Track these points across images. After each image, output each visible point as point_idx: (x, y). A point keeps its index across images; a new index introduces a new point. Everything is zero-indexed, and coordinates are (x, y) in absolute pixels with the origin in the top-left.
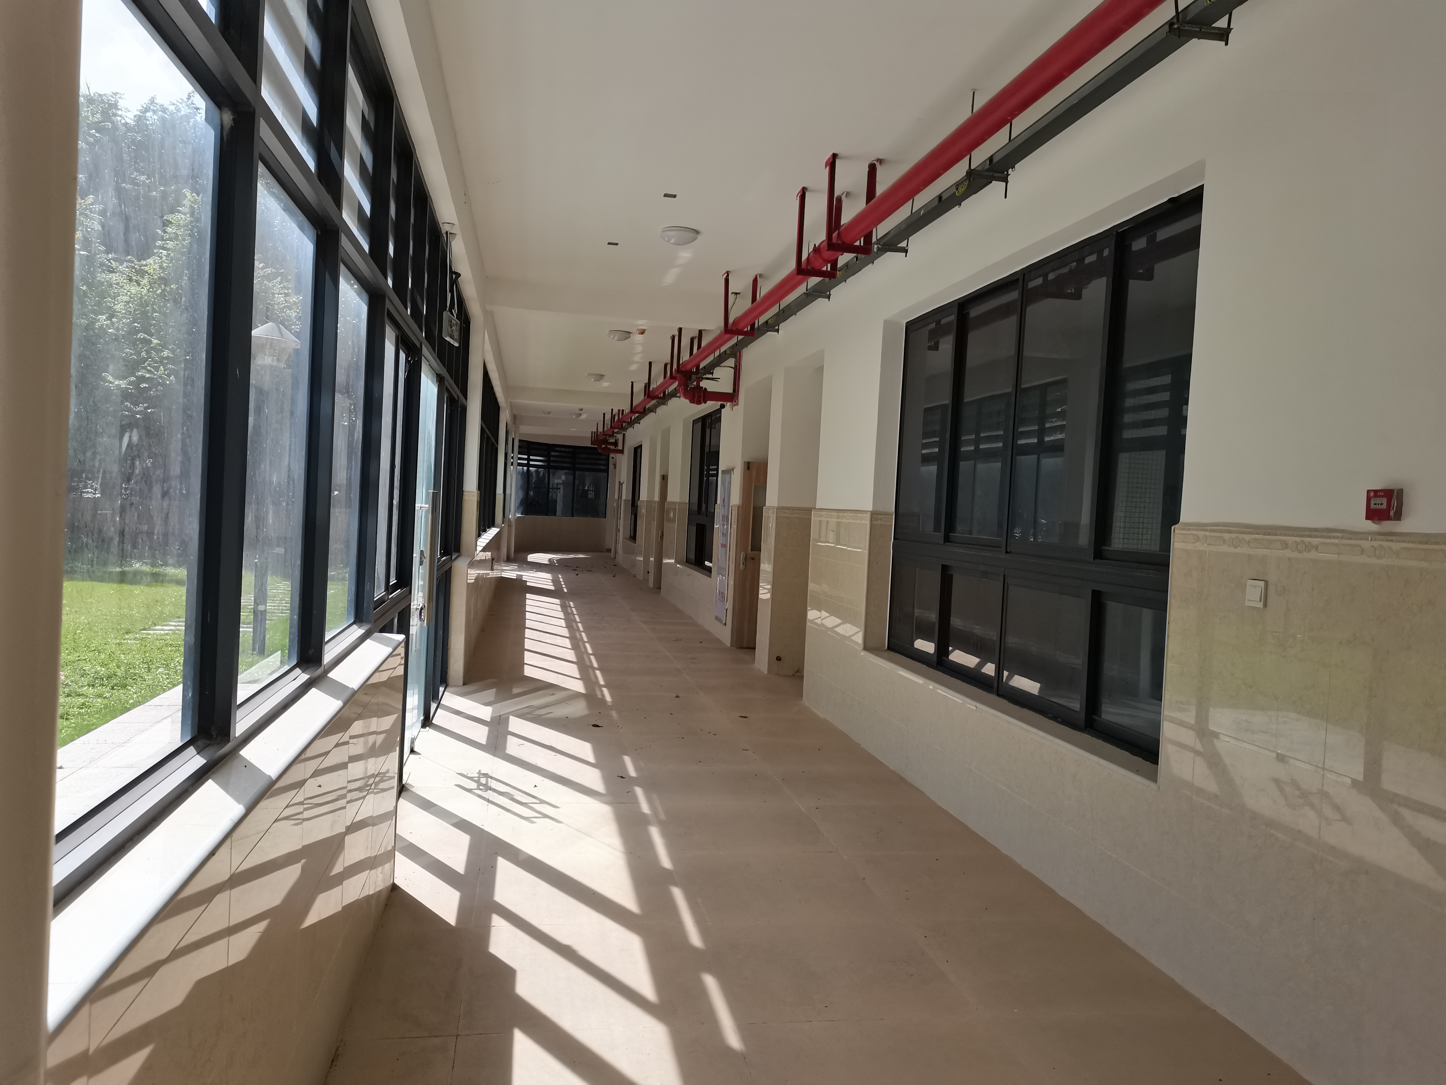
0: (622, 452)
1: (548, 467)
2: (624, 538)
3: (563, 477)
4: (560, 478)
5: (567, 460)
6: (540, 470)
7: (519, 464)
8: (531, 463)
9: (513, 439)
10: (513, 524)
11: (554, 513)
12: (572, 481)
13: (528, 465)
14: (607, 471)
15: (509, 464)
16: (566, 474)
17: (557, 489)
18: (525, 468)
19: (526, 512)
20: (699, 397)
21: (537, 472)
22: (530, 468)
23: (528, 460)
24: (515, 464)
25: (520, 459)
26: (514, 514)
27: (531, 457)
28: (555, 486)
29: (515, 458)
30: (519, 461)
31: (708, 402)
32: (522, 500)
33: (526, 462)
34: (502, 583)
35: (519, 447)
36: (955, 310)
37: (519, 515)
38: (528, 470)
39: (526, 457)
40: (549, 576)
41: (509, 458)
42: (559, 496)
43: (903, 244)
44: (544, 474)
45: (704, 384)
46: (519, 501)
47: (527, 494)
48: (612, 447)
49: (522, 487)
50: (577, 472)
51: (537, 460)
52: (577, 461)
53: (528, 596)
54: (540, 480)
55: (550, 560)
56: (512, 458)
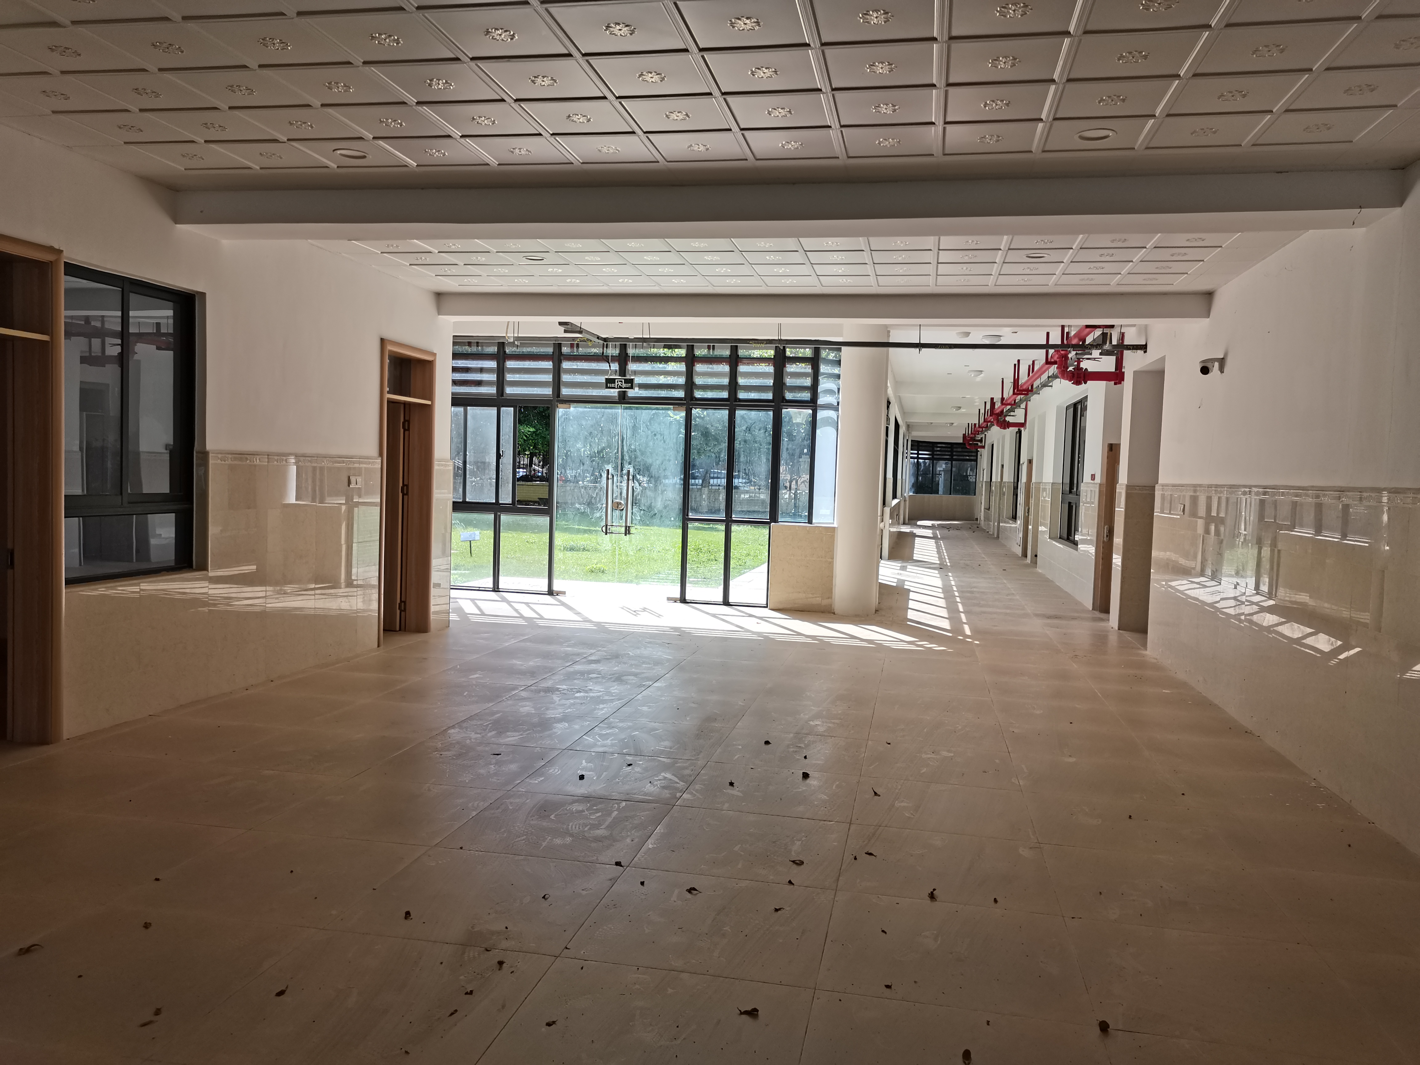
0: (984, 447)
1: (933, 459)
2: (985, 508)
3: (944, 466)
4: (941, 466)
5: (947, 453)
6: (926, 461)
7: (911, 458)
8: (920, 456)
9: (907, 440)
10: (907, 499)
11: (937, 492)
12: (950, 468)
13: (918, 458)
14: (976, 460)
15: (905, 457)
16: (946, 464)
17: (939, 474)
18: (916, 460)
19: (917, 492)
20: (1005, 425)
21: (925, 463)
22: (919, 460)
23: (918, 454)
24: (909, 457)
25: (912, 454)
26: (909, 493)
27: (920, 452)
28: (938, 473)
29: (909, 453)
30: (911, 455)
31: (1010, 428)
32: (913, 484)
33: (916, 456)
34: (901, 534)
35: (912, 445)
36: (1073, 406)
37: (911, 494)
38: (918, 461)
39: (916, 452)
40: (931, 531)
41: (905, 453)
42: (941, 480)
43: (1050, 384)
44: (929, 464)
45: (1008, 419)
46: (911, 484)
47: (917, 479)
48: (979, 444)
49: (913, 474)
50: (954, 462)
51: (924, 454)
52: (954, 453)
53: (916, 538)
54: (927, 469)
55: (932, 524)
56: (907, 453)
